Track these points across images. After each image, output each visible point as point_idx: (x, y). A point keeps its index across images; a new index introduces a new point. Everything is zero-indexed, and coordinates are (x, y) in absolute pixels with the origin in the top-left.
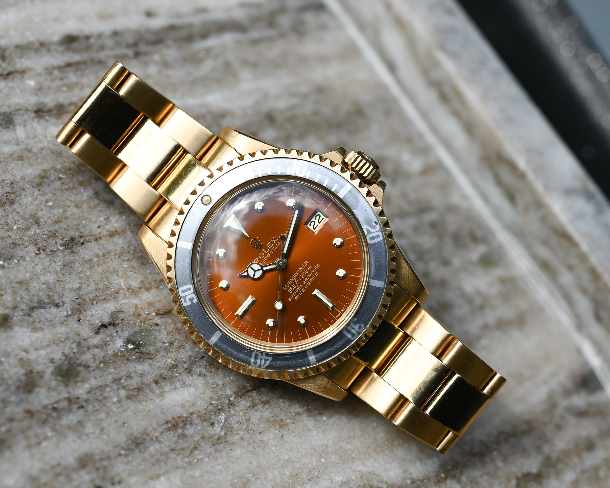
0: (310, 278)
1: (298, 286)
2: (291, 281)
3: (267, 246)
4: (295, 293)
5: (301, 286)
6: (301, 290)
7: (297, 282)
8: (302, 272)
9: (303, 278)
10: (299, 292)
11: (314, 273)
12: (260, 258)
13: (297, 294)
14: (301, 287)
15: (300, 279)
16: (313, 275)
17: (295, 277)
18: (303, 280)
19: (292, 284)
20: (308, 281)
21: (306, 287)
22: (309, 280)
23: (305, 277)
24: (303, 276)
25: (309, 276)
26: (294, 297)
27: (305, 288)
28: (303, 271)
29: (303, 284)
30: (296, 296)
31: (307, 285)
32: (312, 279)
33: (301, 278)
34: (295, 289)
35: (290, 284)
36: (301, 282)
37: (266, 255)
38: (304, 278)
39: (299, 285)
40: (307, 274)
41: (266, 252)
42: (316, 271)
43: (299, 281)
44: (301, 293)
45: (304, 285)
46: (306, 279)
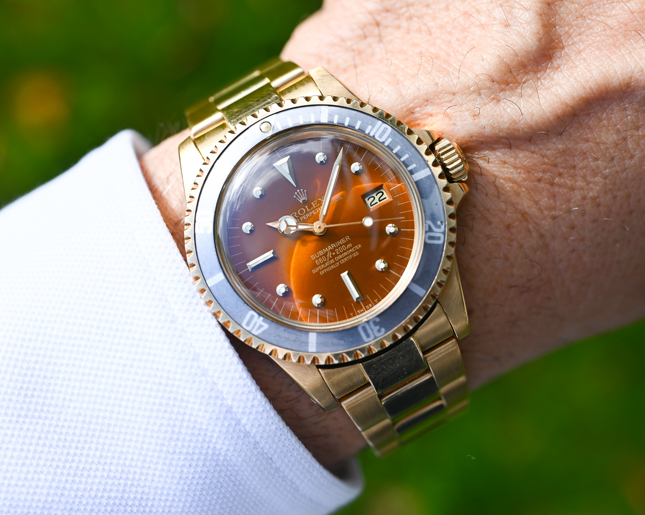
0: (346, 257)
1: (329, 261)
2: (323, 251)
3: (312, 203)
4: (323, 266)
5: (332, 261)
6: (330, 265)
7: (329, 256)
8: (339, 247)
9: (337, 253)
10: (327, 267)
11: (352, 253)
12: (299, 214)
13: (324, 269)
14: (332, 263)
15: (334, 254)
16: (350, 254)
17: (329, 249)
18: (336, 255)
19: (322, 256)
20: (341, 259)
21: (337, 265)
22: (343, 258)
23: (341, 254)
24: (339, 251)
25: (345, 254)
26: (320, 270)
27: (335, 266)
28: (341, 245)
29: (335, 260)
30: (321, 270)
31: (339, 263)
32: (347, 259)
33: (336, 252)
34: (324, 263)
35: (321, 255)
36: (333, 257)
37: (307, 212)
38: (339, 255)
39: (330, 259)
40: (344, 252)
41: (308, 210)
42: (354, 252)
43: (332, 255)
44: (329, 269)
45: (336, 262)
46: (341, 256)
